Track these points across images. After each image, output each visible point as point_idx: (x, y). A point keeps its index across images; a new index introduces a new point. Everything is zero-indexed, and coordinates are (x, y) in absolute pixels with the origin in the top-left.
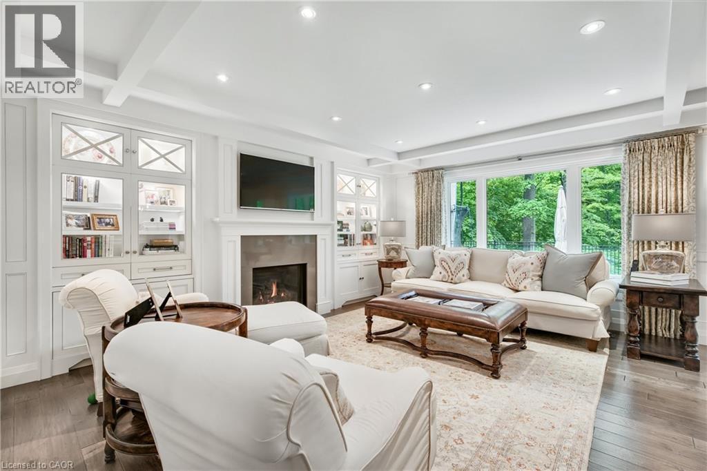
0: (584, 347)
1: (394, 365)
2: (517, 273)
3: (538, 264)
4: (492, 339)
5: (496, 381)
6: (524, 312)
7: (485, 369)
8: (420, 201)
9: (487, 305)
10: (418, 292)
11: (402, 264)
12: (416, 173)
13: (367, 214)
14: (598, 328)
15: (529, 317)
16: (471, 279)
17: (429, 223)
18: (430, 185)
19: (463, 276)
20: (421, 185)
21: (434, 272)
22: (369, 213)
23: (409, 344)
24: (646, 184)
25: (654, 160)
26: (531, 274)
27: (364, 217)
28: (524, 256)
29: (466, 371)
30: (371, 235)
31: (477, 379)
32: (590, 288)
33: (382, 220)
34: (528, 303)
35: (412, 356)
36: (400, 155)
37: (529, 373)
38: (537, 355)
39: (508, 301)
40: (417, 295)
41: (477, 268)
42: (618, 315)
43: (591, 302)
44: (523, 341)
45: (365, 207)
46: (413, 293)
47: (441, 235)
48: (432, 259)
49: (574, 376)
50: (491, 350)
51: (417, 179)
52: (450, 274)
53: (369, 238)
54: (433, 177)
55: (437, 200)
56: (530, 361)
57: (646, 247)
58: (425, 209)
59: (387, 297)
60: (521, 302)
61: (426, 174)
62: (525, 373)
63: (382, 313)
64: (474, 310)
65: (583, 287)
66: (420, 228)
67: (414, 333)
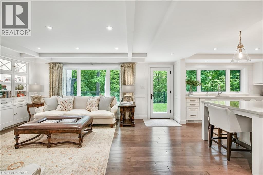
0: (110, 127)
1: (31, 157)
2: (91, 105)
3: (97, 101)
4: (79, 133)
5: (80, 148)
6: (92, 119)
7: (76, 145)
8: (52, 76)
9: (78, 119)
10: (48, 118)
11: (42, 105)
12: (50, 64)
13: (20, 81)
14: (113, 120)
15: (94, 120)
16: (74, 108)
17: (56, 86)
18: (57, 70)
19: (71, 107)
20: (52, 69)
21: (57, 108)
22: (21, 80)
23: (42, 144)
24: (125, 76)
25: (127, 70)
26: (95, 105)
27: (18, 82)
28: (93, 98)
29: (69, 148)
30: (23, 91)
31: (73, 150)
32: (112, 107)
33: (30, 84)
34: (93, 115)
35: (43, 149)
36: (40, 54)
37: (92, 141)
38: (96, 133)
39: (87, 116)
40: (48, 119)
41: (77, 104)
42: (119, 114)
43: (112, 112)
44: (91, 129)
45: (19, 77)
46: (46, 118)
47: (61, 91)
48: (57, 102)
49: (106, 138)
50: (79, 137)
51: (50, 66)
52: (65, 107)
53: (22, 93)
54: (58, 66)
55: (60, 77)
56: (93, 136)
57: (125, 94)
58: (54, 80)
59: (29, 123)
60: (91, 115)
61: (55, 65)
62: (91, 141)
63: (25, 132)
64: (73, 122)
65: (110, 107)
66: (52, 88)
67: (44, 138)
